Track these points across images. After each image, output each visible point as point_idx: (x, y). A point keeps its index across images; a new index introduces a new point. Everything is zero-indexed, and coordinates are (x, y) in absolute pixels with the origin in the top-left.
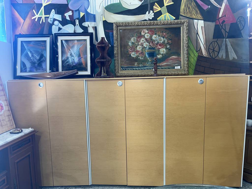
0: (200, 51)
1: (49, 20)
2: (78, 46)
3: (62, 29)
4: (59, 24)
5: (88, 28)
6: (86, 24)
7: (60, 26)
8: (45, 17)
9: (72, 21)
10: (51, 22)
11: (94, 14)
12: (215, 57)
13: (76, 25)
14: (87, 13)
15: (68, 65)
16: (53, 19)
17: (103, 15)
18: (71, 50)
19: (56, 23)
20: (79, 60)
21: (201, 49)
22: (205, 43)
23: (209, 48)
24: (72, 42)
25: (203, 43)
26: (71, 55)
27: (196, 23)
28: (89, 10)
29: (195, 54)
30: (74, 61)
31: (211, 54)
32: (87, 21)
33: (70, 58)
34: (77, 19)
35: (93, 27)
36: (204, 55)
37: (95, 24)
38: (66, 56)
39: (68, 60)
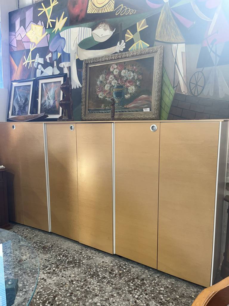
0: (178, 86)
1: (35, 64)
2: (54, 88)
3: (43, 72)
4: (42, 67)
5: (64, 69)
6: (62, 65)
7: (42, 69)
8: (32, 62)
9: (51, 63)
10: (36, 67)
11: (69, 53)
12: (198, 95)
13: (54, 67)
14: (64, 53)
15: (45, 108)
16: (37, 63)
17: (77, 53)
18: (48, 92)
19: (40, 66)
20: (54, 103)
21: (180, 84)
23: (190, 82)
24: (49, 84)
25: (183, 76)
26: (48, 98)
27: (175, 48)
28: (64, 50)
29: (171, 92)
30: (50, 104)
31: (193, 91)
32: (63, 62)
33: (47, 101)
34: (55, 60)
35: (67, 67)
37: (69, 63)
38: (44, 100)
39: (45, 104)
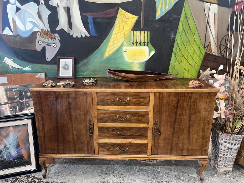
0: (209, 47)
6: (54, 3)
7: (18, 4)
13: (40, 4)
21: (210, 44)
22: (216, 36)
23: (220, 44)
25: (214, 37)
29: (202, 51)
31: (223, 52)
36: (213, 52)
37: (67, 2)
